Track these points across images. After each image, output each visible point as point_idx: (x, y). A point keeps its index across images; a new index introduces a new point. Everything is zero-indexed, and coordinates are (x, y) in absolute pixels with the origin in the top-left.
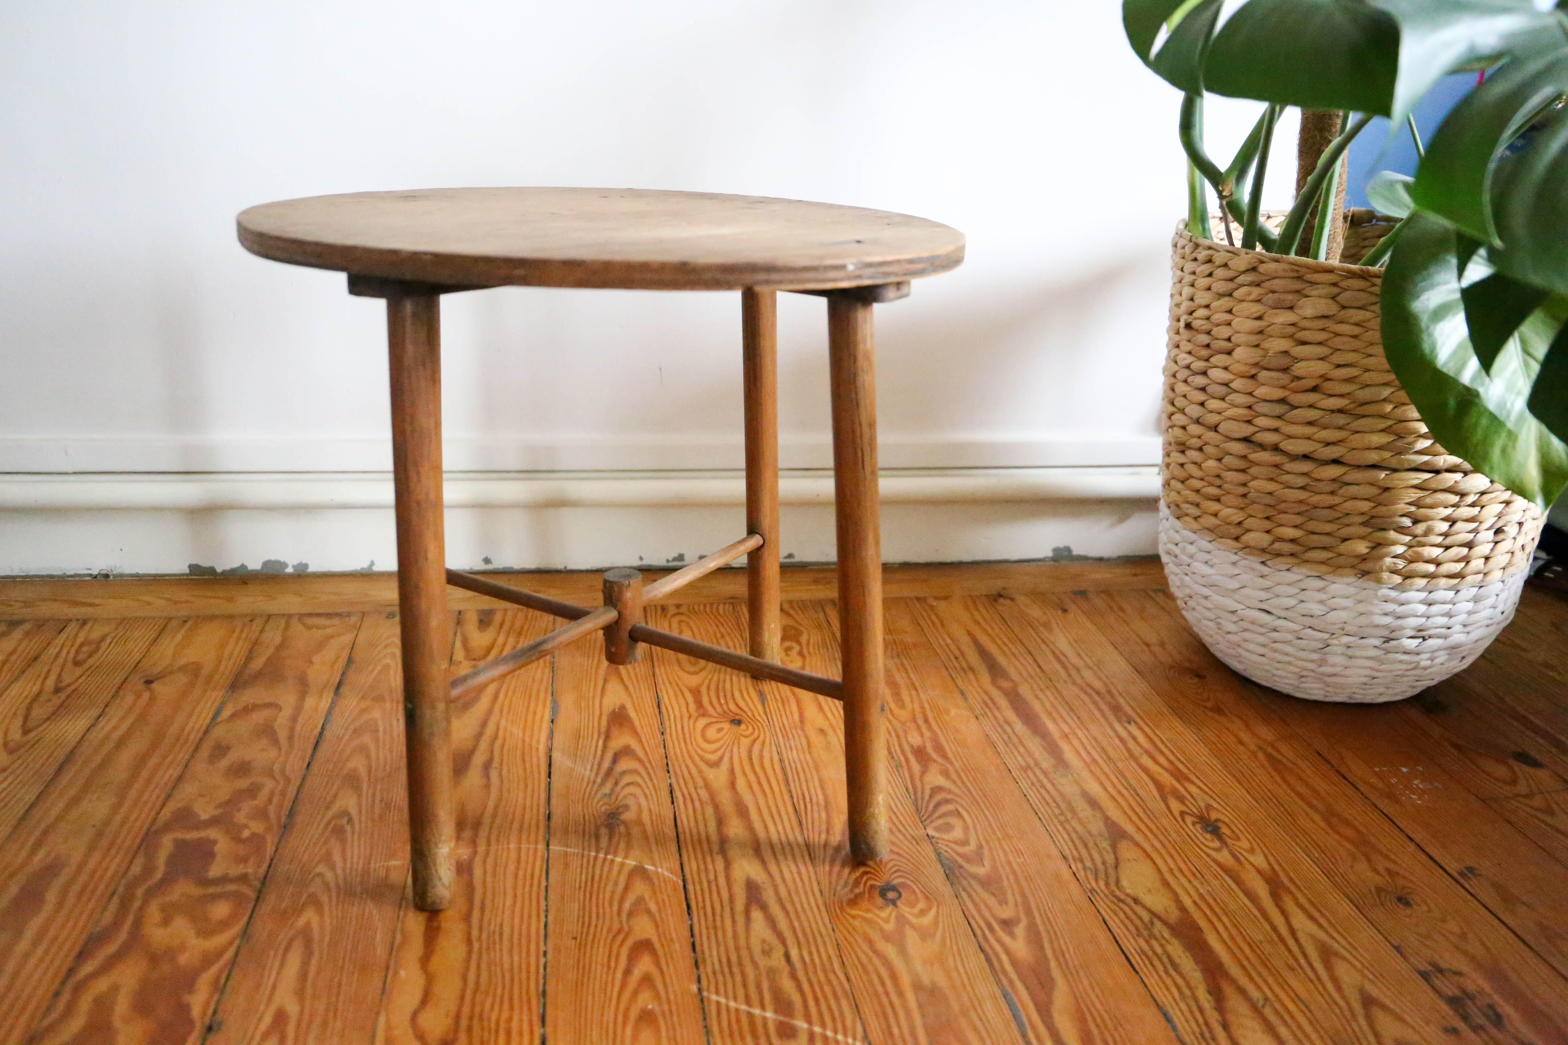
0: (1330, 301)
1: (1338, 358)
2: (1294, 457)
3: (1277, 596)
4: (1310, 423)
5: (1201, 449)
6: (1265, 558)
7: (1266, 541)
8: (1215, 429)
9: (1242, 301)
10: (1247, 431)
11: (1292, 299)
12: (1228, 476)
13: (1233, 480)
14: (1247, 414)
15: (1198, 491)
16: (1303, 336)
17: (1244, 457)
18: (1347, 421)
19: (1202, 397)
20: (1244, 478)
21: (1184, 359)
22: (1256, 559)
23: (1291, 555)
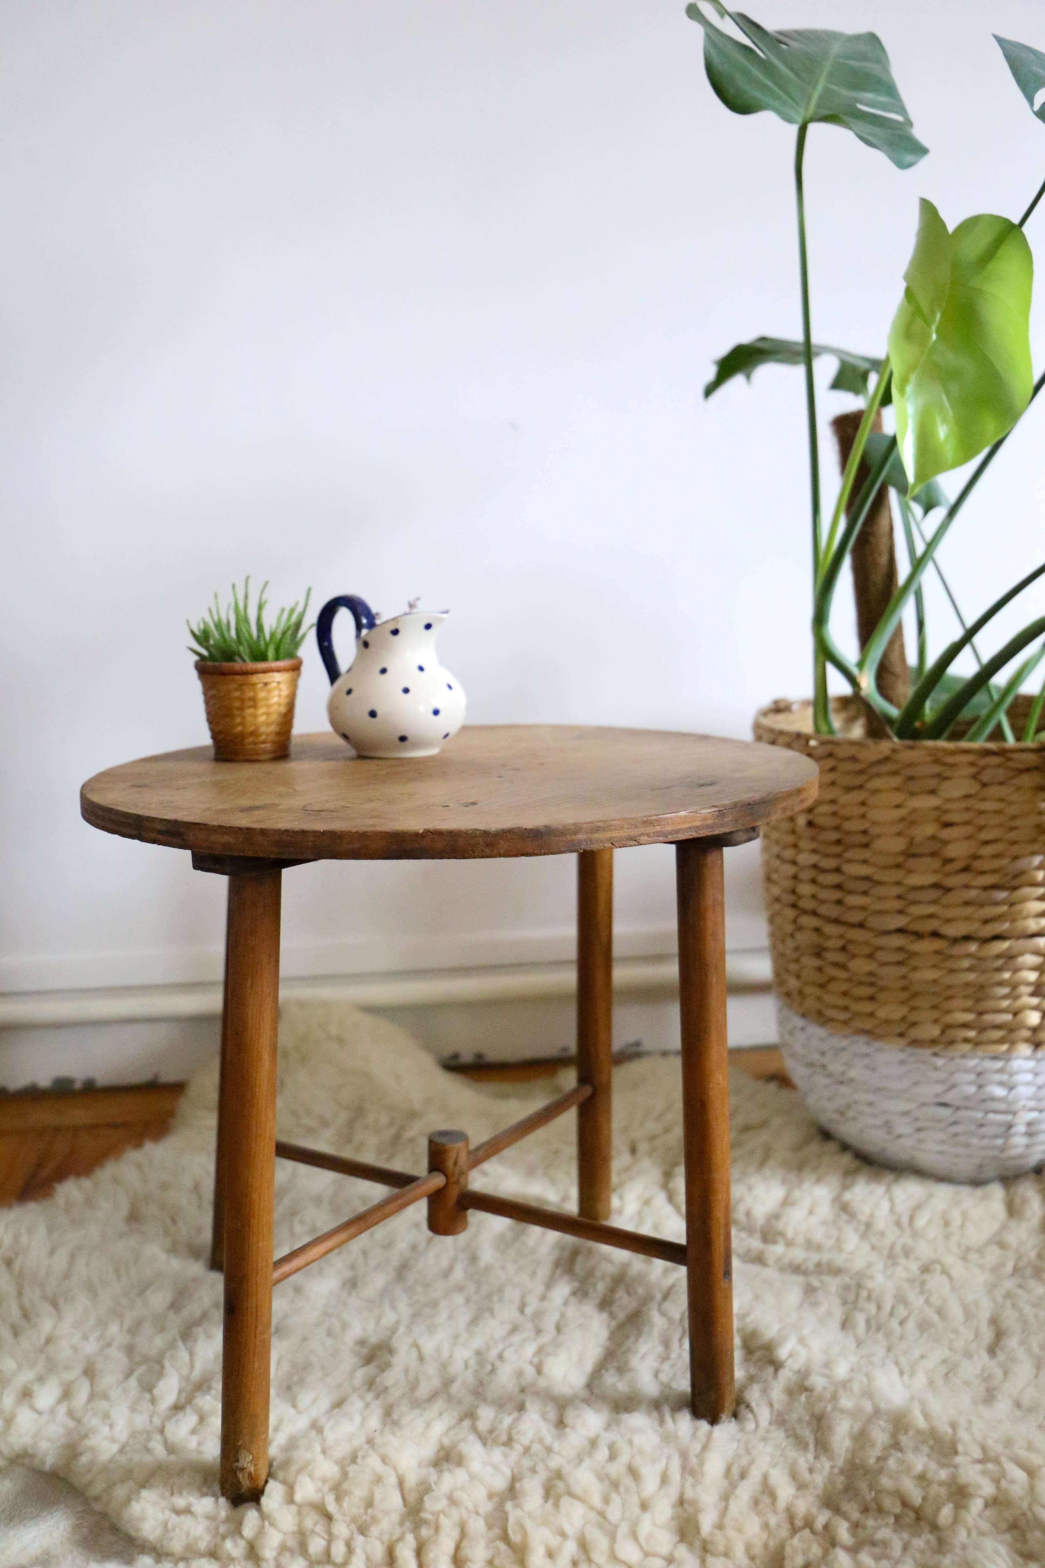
0: (972, 781)
1: (984, 836)
2: (955, 941)
3: (953, 1086)
4: (967, 903)
5: (843, 949)
6: (937, 1049)
7: (935, 1031)
8: (861, 925)
9: (876, 791)
10: (901, 921)
11: (932, 783)
12: (884, 971)
13: (890, 974)
14: (897, 905)
15: (845, 994)
16: (948, 818)
17: (901, 949)
18: (1002, 895)
19: (836, 895)
20: (903, 970)
21: (805, 858)
22: (926, 1052)
23: (966, 1040)
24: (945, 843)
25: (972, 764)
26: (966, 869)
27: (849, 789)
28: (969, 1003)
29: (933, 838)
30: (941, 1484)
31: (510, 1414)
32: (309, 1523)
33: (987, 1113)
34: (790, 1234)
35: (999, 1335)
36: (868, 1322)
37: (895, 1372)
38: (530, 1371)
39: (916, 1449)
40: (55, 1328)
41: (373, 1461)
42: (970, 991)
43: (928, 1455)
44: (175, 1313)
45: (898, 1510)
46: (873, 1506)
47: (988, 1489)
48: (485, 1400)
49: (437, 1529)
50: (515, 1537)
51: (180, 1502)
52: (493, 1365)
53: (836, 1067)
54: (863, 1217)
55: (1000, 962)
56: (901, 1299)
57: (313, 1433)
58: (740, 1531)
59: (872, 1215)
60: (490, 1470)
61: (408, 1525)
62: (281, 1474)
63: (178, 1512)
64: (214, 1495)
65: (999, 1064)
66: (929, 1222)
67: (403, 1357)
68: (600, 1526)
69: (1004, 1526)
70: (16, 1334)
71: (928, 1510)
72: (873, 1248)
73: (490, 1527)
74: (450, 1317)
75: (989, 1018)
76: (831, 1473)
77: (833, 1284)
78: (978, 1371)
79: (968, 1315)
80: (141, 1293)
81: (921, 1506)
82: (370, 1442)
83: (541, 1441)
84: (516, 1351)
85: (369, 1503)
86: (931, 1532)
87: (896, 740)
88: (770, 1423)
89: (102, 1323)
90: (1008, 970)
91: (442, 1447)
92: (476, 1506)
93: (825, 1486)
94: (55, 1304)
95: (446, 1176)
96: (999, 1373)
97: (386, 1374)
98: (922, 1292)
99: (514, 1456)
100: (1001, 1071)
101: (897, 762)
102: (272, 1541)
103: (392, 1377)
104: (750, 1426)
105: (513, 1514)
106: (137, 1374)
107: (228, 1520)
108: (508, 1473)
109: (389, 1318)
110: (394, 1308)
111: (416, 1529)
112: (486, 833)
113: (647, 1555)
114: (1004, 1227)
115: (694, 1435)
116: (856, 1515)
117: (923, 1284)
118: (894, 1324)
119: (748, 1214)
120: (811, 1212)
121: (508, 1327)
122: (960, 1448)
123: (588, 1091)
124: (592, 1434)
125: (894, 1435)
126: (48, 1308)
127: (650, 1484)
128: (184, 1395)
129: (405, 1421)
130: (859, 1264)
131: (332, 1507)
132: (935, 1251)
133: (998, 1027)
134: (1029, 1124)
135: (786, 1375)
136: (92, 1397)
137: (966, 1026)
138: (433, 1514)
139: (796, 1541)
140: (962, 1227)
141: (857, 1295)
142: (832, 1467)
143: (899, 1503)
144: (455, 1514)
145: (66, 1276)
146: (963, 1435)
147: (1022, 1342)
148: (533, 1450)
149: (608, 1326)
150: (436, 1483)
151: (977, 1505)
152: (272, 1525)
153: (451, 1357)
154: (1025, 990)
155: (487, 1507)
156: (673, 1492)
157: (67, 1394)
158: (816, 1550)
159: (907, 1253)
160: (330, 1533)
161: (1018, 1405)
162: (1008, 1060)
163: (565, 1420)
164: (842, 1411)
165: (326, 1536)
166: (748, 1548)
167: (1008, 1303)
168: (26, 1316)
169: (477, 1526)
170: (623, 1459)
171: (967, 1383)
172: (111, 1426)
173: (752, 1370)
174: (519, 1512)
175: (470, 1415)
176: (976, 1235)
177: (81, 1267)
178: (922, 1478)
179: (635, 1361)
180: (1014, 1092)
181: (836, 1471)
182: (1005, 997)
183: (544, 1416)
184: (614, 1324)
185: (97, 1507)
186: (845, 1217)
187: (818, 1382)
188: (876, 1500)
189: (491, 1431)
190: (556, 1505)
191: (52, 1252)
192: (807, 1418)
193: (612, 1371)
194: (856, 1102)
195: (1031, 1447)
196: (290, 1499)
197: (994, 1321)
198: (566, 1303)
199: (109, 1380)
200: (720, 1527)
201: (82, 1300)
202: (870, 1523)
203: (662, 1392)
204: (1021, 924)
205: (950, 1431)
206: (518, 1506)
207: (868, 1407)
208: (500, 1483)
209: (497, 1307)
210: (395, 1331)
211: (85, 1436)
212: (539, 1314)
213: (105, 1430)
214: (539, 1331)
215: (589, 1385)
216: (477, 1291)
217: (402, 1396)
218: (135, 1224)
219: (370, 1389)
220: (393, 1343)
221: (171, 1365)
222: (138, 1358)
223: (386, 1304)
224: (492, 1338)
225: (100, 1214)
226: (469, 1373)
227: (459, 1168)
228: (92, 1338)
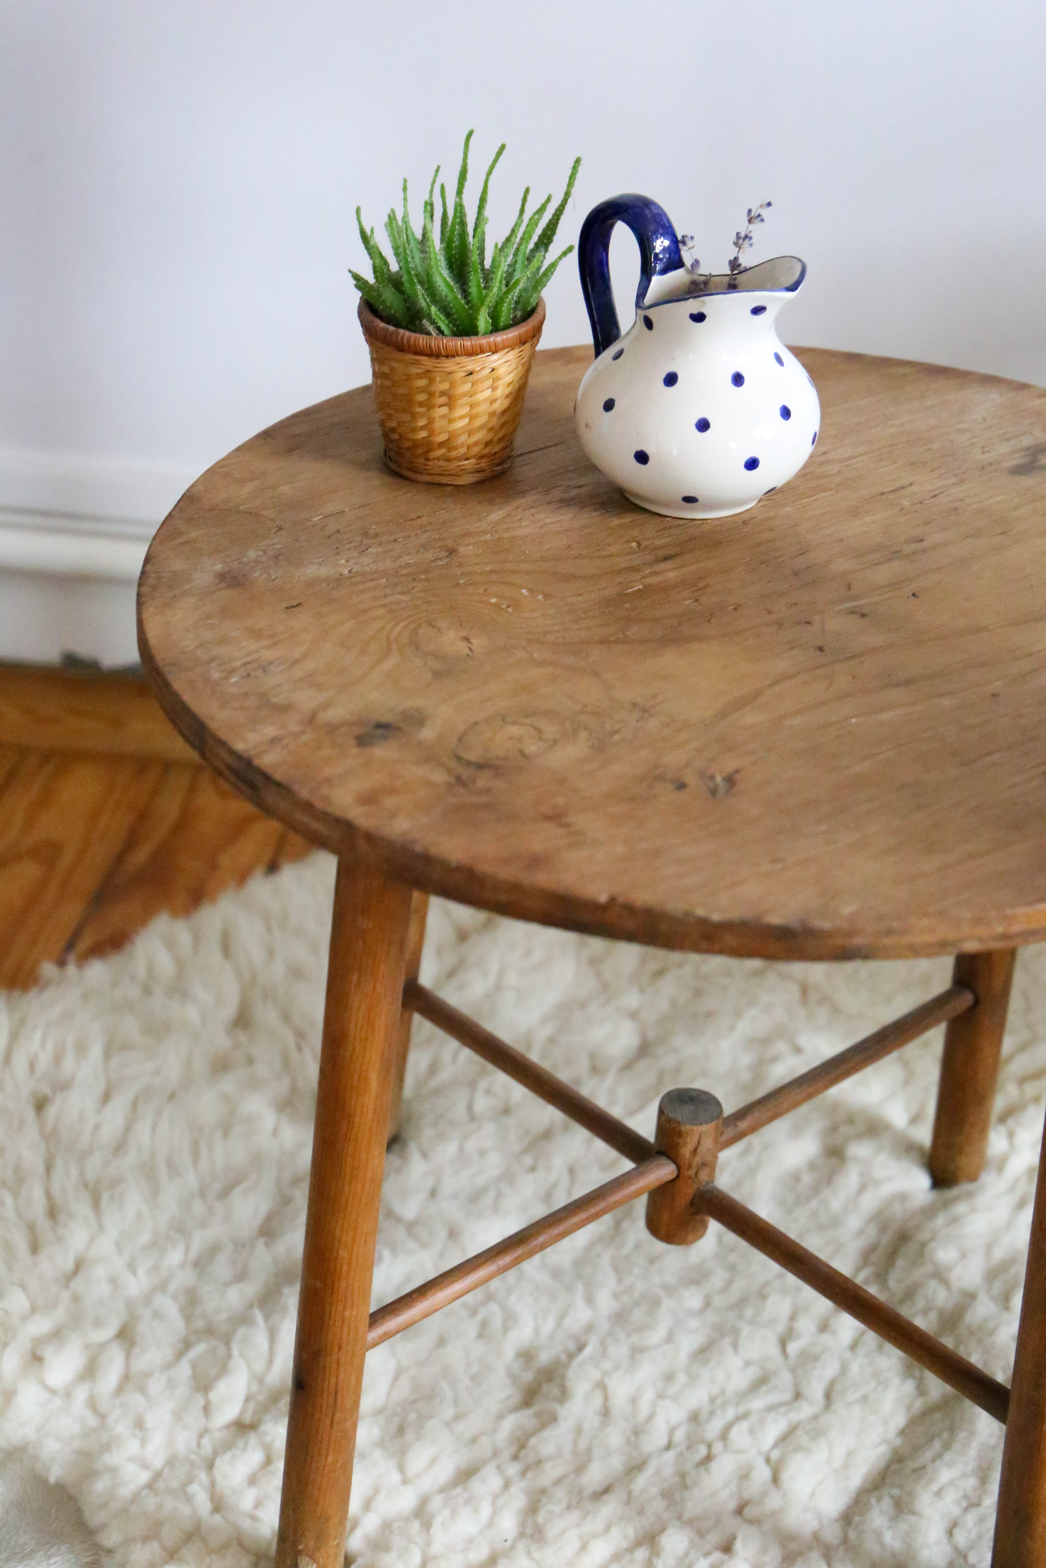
31: (707, 1555)
38: (763, 1473)
40: (92, 1239)
44: (267, 1245)
48: (679, 1517)
52: (709, 1446)
57: (416, 1526)
67: (580, 1405)
70: (35, 1248)
74: (670, 1338)
80: (225, 1193)
84: (752, 1432)
89: (158, 1245)
94: (95, 1201)
95: (679, 1168)
97: (546, 1433)
103: (555, 1442)
106: (192, 1354)
109: (581, 1314)
110: (590, 1300)
121: (752, 1373)
123: (968, 1000)
126: (85, 1206)
128: (252, 1406)
129: (551, 1532)
136: (126, 1378)
145: (120, 1147)
149: (909, 1408)
153: (650, 1417)
157: (91, 1369)
168: (53, 1212)
172: (144, 1442)
175: (651, 1540)
177: (143, 1131)
179: (924, 1500)
191: (106, 1098)
199: (151, 1355)
201: (135, 1200)
209: (745, 1331)
210: (581, 1348)
211: (106, 1448)
212: (809, 1358)
213: (133, 1446)
214: (798, 1396)
215: (847, 1518)
216: (726, 1288)
217: (558, 1482)
218: (242, 1037)
219: (515, 1458)
220: (571, 1373)
221: (241, 1354)
222: (199, 1324)
223: (580, 1288)
224: (723, 1392)
225: (192, 1013)
226: (670, 1456)
227: (698, 1159)
228: (141, 1270)
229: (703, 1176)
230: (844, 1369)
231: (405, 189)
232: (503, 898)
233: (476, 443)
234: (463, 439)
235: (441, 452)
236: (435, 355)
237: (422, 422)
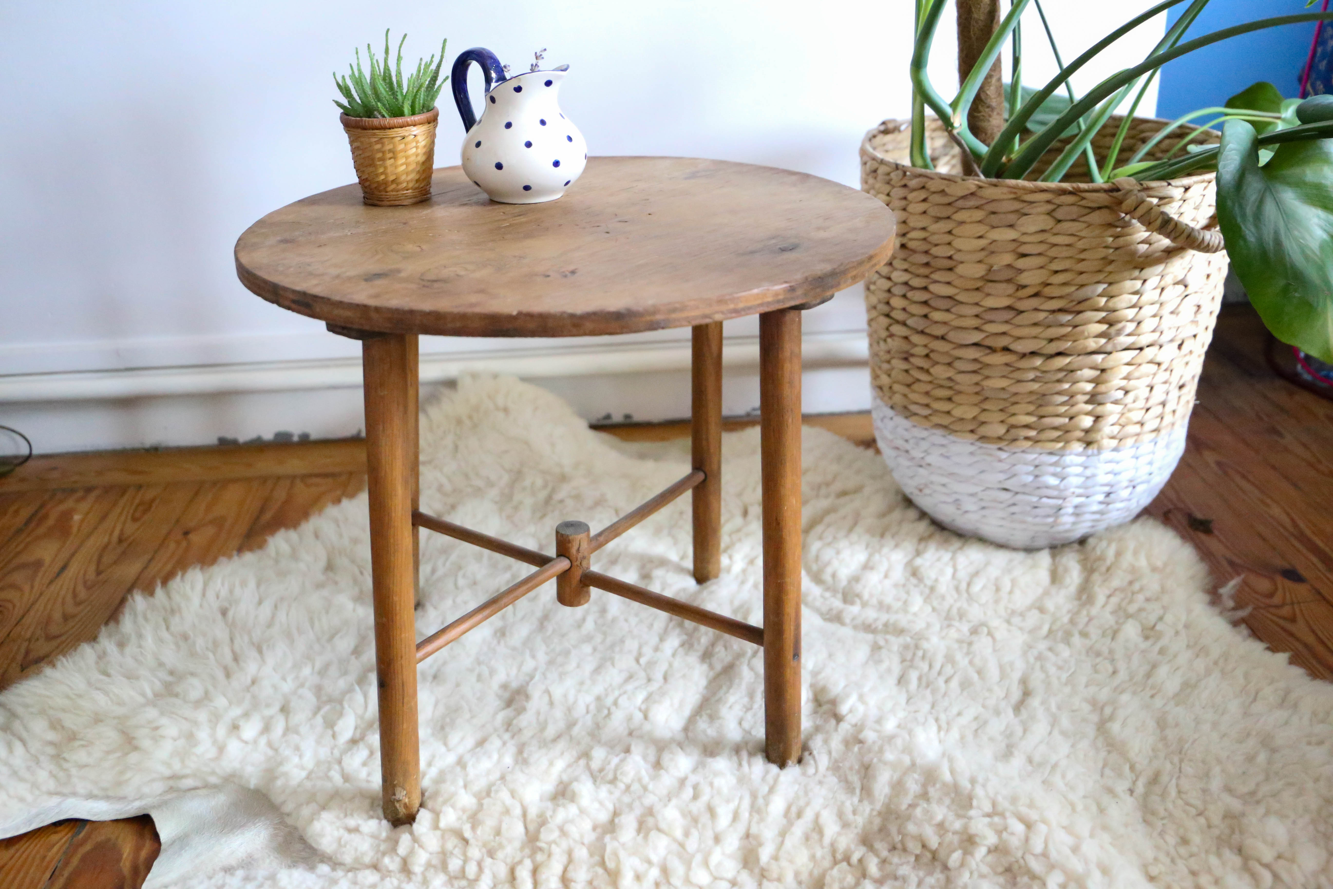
0: (1047, 217)
1: (1055, 266)
2: (1024, 355)
3: (1014, 475)
4: (1035, 324)
5: (927, 356)
6: (1002, 444)
7: (1001, 430)
8: (943, 338)
9: (962, 223)
10: (976, 337)
11: (1012, 218)
12: (959, 378)
13: (965, 381)
14: (975, 322)
15: (927, 393)
16: (1024, 249)
17: (975, 360)
18: (1067, 318)
19: (924, 310)
20: (977, 378)
21: (899, 276)
22: (993, 447)
23: (1027, 438)
24: (1020, 271)
25: (1049, 202)
26: (1036, 295)
27: (938, 219)
28: (1031, 408)
29: (1009, 266)
30: (955, 833)
31: (617, 756)
32: (450, 845)
33: (1041, 498)
34: (866, 596)
35: (1027, 694)
36: (920, 679)
37: (934, 728)
38: (639, 716)
39: (940, 801)
40: (259, 669)
41: (504, 795)
42: (1033, 398)
43: (948, 807)
44: (356, 658)
45: (918, 851)
46: (899, 846)
47: (991, 839)
48: (599, 742)
49: (550, 855)
50: (611, 865)
51: (352, 822)
52: (609, 710)
53: (917, 454)
54: (929, 583)
55: (1060, 375)
56: (950, 659)
57: (458, 769)
58: (791, 862)
59: (936, 580)
60: (596, 805)
61: (527, 851)
62: (430, 804)
63: (350, 830)
64: (378, 818)
65: (1054, 459)
66: (984, 587)
67: (537, 702)
68: (680, 857)
69: (1000, 869)
71: (942, 854)
72: (934, 609)
73: (591, 855)
74: (578, 666)
75: (1048, 421)
76: (870, 815)
77: (896, 643)
78: (1003, 728)
79: (1003, 675)
80: (331, 639)
81: (937, 849)
82: (503, 778)
83: (640, 780)
84: (629, 699)
85: (498, 833)
86: (942, 872)
87: (982, 177)
88: (828, 769)
89: (297, 666)
90: (1068, 382)
91: (561, 782)
92: (582, 836)
93: (864, 826)
94: (260, 650)
95: (571, 562)
96: (1019, 731)
97: (521, 717)
98: (968, 654)
99: (617, 793)
100: (1055, 464)
101: (981, 197)
102: (421, 859)
103: (527, 720)
104: (811, 770)
105: (610, 845)
106: (322, 712)
107: (388, 839)
108: (611, 807)
109: (529, 664)
110: (533, 657)
111: (532, 856)
112: (572, 316)
113: (715, 878)
114: (1046, 593)
115: (764, 779)
116: (885, 853)
117: (970, 644)
118: (941, 681)
119: (834, 575)
120: (886, 576)
121: (624, 675)
122: (975, 803)
123: (700, 476)
124: (682, 774)
125: (924, 786)
126: (254, 653)
127: (724, 820)
128: (359, 731)
129: (532, 760)
130: (919, 625)
131: (468, 834)
132: (985, 613)
133: (1056, 428)
134: (1076, 507)
135: (845, 727)
136: (287, 730)
137: (1027, 426)
138: (546, 843)
139: (835, 872)
140: (1011, 592)
141: (914, 654)
142: (872, 810)
143: (920, 846)
144: (564, 844)
145: (270, 625)
146: (979, 791)
147: (1043, 703)
148: (632, 788)
149: (707, 676)
150: (551, 817)
151: (981, 852)
152: (421, 846)
153: (575, 702)
154: (1081, 398)
155: (590, 837)
156: (741, 828)
157: (267, 728)
158: (850, 880)
159: (962, 615)
160: (465, 854)
161: (1030, 761)
162: (1062, 456)
163: (661, 762)
164: (885, 763)
165: (462, 858)
166: (797, 874)
167: (1038, 665)
168: (236, 659)
169: (582, 853)
170: (705, 799)
171: (991, 739)
172: (301, 757)
173: (819, 722)
174: (615, 844)
175: (586, 755)
176: (1021, 600)
177: (282, 616)
178: (941, 827)
179: (724, 711)
180: (1065, 482)
181: (875, 813)
182: (1063, 404)
183: (645, 758)
184: (712, 674)
185: (289, 821)
186: (914, 581)
187: (870, 735)
188: (902, 841)
189: (601, 770)
190: (646, 837)
192: (857, 767)
193: (705, 718)
194: (932, 483)
195: (1031, 805)
196: (436, 827)
197: (1024, 682)
198: (674, 655)
199: (300, 717)
200: (776, 858)
201: (281, 647)
202: (895, 860)
203: (743, 738)
204: (1081, 344)
205: (969, 786)
206: (615, 839)
207: (907, 760)
208: (603, 817)
209: (617, 657)
210: (532, 677)
211: (281, 764)
212: (651, 664)
213: (296, 760)
214: (649, 680)
215: (686, 729)
216: (603, 641)
217: (533, 737)
218: (331, 574)
219: (507, 730)
220: (530, 688)
221: (349, 706)
222: (324, 698)
223: (527, 653)
224: (611, 685)
225: (302, 566)
226: (589, 717)
227: (580, 555)
228: (289, 679)
229: (584, 564)
230: (671, 665)
231: (357, 53)
232: (458, 324)
233: (411, 180)
234: (403, 177)
235: (393, 186)
236: (384, 128)
237: (381, 170)
